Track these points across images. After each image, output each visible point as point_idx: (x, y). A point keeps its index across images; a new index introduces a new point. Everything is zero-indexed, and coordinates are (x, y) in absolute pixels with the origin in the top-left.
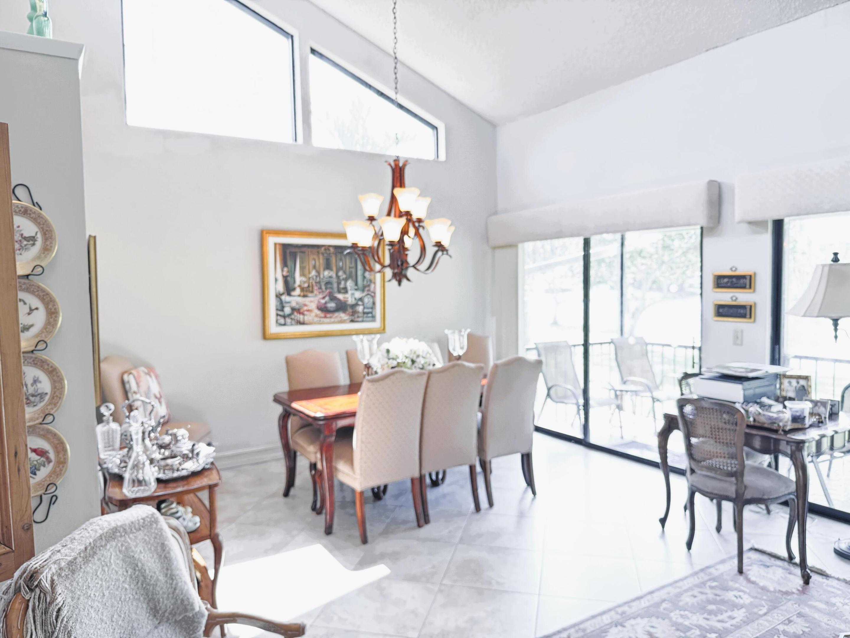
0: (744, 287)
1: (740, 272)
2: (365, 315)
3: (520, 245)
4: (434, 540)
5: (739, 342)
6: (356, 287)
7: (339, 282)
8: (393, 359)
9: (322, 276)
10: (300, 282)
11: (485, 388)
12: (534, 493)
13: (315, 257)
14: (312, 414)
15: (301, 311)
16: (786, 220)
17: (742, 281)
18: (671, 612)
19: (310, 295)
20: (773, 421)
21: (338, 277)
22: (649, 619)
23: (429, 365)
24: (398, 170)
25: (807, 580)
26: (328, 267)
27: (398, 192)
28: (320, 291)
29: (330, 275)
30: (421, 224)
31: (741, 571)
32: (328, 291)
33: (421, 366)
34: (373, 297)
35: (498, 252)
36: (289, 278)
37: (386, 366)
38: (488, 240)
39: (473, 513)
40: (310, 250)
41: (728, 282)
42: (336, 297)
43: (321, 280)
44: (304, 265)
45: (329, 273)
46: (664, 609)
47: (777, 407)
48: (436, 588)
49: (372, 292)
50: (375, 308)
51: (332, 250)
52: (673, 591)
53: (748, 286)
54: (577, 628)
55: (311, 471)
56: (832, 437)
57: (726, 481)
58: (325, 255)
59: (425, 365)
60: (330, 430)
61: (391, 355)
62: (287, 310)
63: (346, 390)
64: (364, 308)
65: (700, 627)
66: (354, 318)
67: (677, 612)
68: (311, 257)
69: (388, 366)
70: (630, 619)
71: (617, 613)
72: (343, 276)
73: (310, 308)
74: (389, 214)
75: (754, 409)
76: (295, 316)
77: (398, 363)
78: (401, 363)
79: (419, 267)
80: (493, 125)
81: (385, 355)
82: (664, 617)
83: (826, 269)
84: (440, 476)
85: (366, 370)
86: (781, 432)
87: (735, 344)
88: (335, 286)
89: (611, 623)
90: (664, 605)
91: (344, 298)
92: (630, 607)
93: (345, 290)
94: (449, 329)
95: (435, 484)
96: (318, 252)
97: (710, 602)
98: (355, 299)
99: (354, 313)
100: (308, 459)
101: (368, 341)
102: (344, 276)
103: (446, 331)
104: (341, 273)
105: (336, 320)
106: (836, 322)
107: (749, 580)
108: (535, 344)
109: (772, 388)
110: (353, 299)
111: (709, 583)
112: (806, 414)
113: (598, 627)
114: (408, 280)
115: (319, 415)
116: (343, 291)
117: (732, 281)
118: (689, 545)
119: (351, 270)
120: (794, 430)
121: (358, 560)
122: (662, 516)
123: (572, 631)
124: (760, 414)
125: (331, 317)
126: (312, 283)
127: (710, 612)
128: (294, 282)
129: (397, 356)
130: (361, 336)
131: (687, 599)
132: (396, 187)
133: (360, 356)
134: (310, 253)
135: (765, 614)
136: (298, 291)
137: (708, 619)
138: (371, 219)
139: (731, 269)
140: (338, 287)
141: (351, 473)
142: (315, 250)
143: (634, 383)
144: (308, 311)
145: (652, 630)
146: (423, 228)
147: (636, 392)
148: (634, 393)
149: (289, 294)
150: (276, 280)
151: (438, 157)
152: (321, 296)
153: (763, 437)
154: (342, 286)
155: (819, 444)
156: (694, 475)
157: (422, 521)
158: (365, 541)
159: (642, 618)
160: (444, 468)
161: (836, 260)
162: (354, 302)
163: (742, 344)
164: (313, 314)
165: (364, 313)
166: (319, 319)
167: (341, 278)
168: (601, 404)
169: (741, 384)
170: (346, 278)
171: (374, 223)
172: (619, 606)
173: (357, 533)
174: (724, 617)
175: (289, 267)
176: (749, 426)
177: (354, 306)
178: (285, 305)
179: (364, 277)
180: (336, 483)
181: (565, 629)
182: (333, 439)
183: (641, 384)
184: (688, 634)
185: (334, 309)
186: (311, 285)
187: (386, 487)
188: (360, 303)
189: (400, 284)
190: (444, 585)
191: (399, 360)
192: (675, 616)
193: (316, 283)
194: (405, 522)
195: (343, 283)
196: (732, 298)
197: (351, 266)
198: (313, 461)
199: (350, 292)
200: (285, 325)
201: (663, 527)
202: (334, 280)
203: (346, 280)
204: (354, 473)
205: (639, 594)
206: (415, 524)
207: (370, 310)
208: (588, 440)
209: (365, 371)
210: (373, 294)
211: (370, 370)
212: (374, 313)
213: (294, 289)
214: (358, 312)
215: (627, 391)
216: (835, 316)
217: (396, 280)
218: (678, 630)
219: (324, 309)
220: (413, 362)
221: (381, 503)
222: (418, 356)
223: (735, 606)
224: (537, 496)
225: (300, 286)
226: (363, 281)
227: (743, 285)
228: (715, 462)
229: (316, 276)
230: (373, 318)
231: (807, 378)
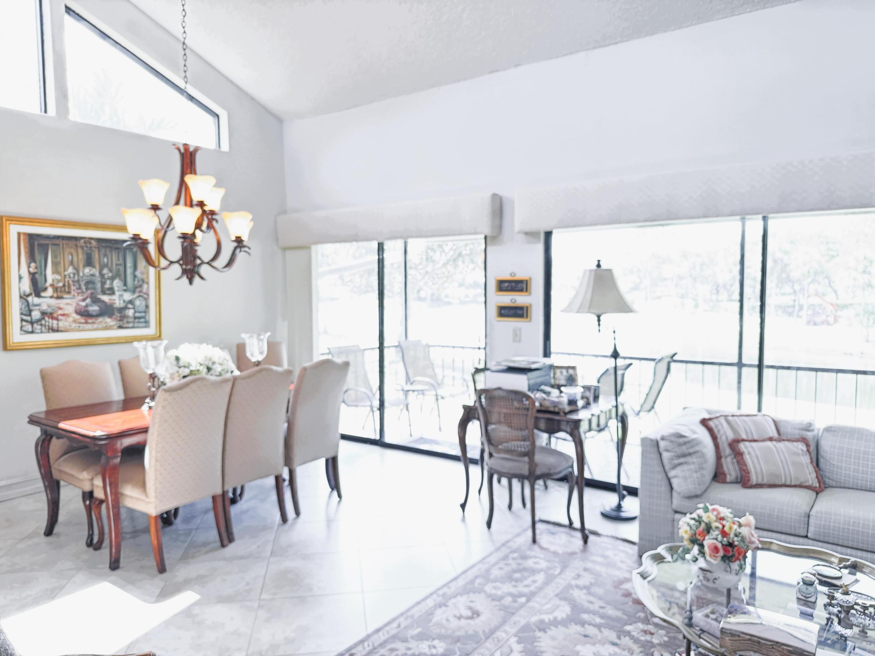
0: (521, 290)
1: (518, 277)
2: (137, 320)
3: (314, 248)
4: (242, 558)
5: (518, 339)
6: (125, 288)
7: (103, 280)
8: (185, 367)
9: (81, 274)
10: (53, 280)
11: (292, 393)
12: (340, 496)
13: (73, 251)
14: (91, 434)
15: (55, 315)
16: (555, 232)
17: (520, 285)
18: (485, 585)
19: (65, 296)
20: (555, 404)
21: (102, 275)
22: (467, 595)
23: (227, 372)
24: (189, 156)
25: (585, 539)
26: (89, 263)
27: (189, 179)
28: (79, 291)
29: (92, 272)
30: (214, 217)
31: (534, 541)
32: (89, 292)
33: (218, 374)
34: (146, 300)
35: (289, 253)
36: (37, 276)
37: (176, 375)
38: (277, 239)
39: (279, 525)
40: (65, 242)
41: (508, 286)
42: (99, 299)
43: (81, 279)
44: (58, 260)
45: (90, 270)
46: (479, 584)
47: (555, 392)
48: (256, 605)
49: (145, 294)
50: (149, 312)
51: (94, 243)
52: (483, 567)
53: (525, 289)
54: (405, 616)
55: (84, 501)
56: (599, 416)
57: (520, 461)
58: (85, 249)
59: (223, 373)
60: (115, 451)
61: (181, 363)
62: (36, 315)
63: (121, 406)
64: (135, 312)
65: (511, 594)
66: (123, 324)
67: (490, 585)
68: (67, 251)
69: (179, 375)
70: (450, 598)
71: (439, 596)
72: (108, 274)
73: (66, 312)
74: (177, 203)
75: (539, 395)
76: (46, 322)
77: (191, 371)
78: (194, 371)
79: (214, 264)
80: (280, 120)
81: (175, 363)
82: (479, 591)
83: (593, 274)
84: (238, 492)
85: (152, 380)
86: (562, 414)
87: (514, 341)
88: (99, 285)
89: (435, 605)
90: (478, 581)
91: (110, 300)
92: (449, 588)
93: (112, 291)
94: (246, 333)
95: (233, 501)
96: (76, 246)
97: (515, 571)
98: (124, 301)
99: (123, 318)
100: (80, 488)
101: (154, 347)
102: (110, 275)
103: (243, 335)
104: (105, 271)
105: (100, 326)
106: (599, 317)
107: (542, 548)
108: (328, 348)
109: (548, 377)
110: (122, 302)
111: (511, 555)
112: (579, 397)
113: (424, 611)
114: (202, 278)
115: (99, 433)
116: (108, 292)
117: (512, 286)
118: (489, 524)
119: (118, 267)
120: (571, 412)
121: (158, 591)
122: (462, 501)
123: (401, 619)
124: (545, 399)
125: (93, 323)
126: (68, 281)
127: (517, 580)
128: (46, 281)
129: (189, 363)
130: (144, 343)
131: (496, 572)
132: (187, 174)
133: (143, 365)
134: (65, 246)
135: (560, 573)
136: (50, 292)
137: (515, 586)
138: (155, 208)
139: (511, 275)
140: (102, 287)
141: (143, 497)
142: (72, 243)
143: (420, 382)
144: (63, 315)
145: (472, 605)
146: (217, 221)
147: (422, 392)
148: (421, 392)
149: (38, 295)
150: (20, 278)
151: (220, 147)
152: (80, 298)
153: (549, 419)
154: (107, 286)
155: (590, 421)
156: (492, 459)
157: (226, 541)
158: (162, 569)
159: (461, 595)
160: (242, 483)
161: (599, 266)
162: (122, 305)
163: (520, 341)
164: (71, 319)
165: (135, 318)
166: (77, 325)
167: (106, 276)
168: (393, 405)
169: (526, 374)
170: (112, 276)
171: (158, 212)
172: (439, 589)
173: (152, 562)
174: (528, 582)
175: (38, 262)
176: (539, 411)
177: (121, 310)
178: (31, 308)
179: (135, 276)
180: (123, 511)
181: (394, 620)
182: (118, 460)
183: (426, 383)
184: (503, 602)
185: (98, 313)
186: (67, 284)
187: (176, 510)
188: (130, 306)
189: (191, 282)
190: (264, 600)
191: (192, 368)
192: (489, 588)
193: (73, 281)
194: (205, 544)
195: (108, 282)
196: (511, 300)
197: (118, 262)
198: (87, 488)
199: (117, 293)
200: (32, 332)
201: (464, 511)
202: (98, 279)
203: (112, 279)
204: (147, 496)
205: (453, 575)
206: (219, 544)
207: (143, 314)
208: (383, 439)
209: (150, 383)
210: (145, 296)
211: (156, 379)
212: (147, 318)
213: (45, 289)
214: (128, 317)
215: (413, 391)
216: (599, 312)
217: (187, 277)
218: (493, 600)
219: (85, 314)
220: (209, 369)
221: (173, 527)
222: (214, 363)
223: (533, 572)
224: (343, 498)
225: (52, 285)
226: (134, 280)
227: (520, 289)
228: (512, 445)
229: (74, 274)
230: (147, 324)
231: (574, 368)
